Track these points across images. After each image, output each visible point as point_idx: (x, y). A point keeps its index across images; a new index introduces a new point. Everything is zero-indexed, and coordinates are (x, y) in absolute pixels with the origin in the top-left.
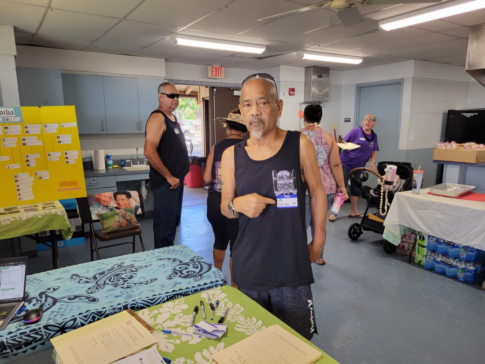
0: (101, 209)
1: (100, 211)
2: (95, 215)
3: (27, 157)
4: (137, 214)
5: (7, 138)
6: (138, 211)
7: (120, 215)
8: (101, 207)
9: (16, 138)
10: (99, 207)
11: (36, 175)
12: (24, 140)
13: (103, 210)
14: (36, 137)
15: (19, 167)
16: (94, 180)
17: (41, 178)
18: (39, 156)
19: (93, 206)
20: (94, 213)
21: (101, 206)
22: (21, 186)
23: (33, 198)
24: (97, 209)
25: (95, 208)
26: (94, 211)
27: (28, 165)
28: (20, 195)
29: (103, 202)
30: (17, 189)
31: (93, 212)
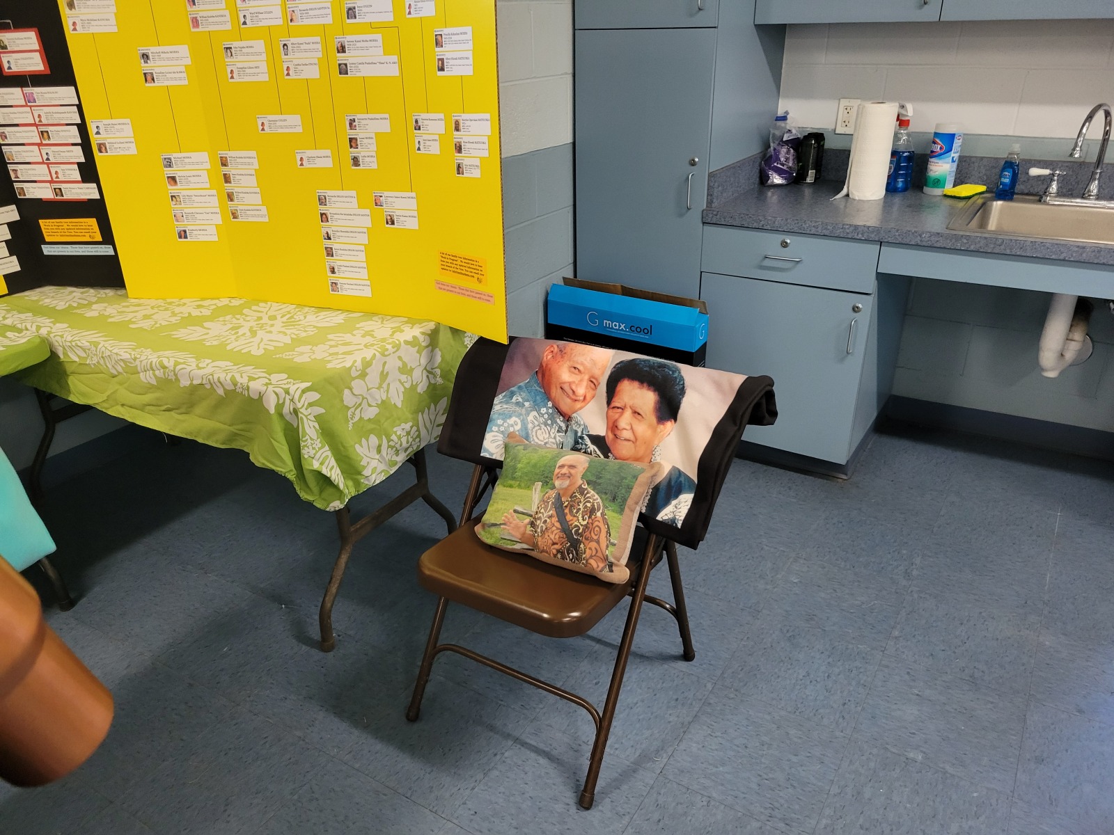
0: (542, 420)
1: (530, 426)
2: (500, 437)
3: (352, 122)
4: (659, 518)
5: (293, 40)
6: (674, 502)
7: (554, 487)
8: (544, 410)
9: (318, 39)
10: (536, 407)
11: (376, 204)
12: (342, 49)
13: (546, 424)
14: (378, 37)
15: (328, 163)
16: (785, 245)
17: (393, 223)
18: (384, 127)
19: (513, 394)
20: (502, 429)
21: (545, 406)
22: (338, 240)
23: (367, 292)
24: (524, 411)
25: (518, 404)
26: (506, 416)
27: (356, 161)
28: (333, 271)
29: (559, 391)
30: (326, 248)
31: (500, 422)
